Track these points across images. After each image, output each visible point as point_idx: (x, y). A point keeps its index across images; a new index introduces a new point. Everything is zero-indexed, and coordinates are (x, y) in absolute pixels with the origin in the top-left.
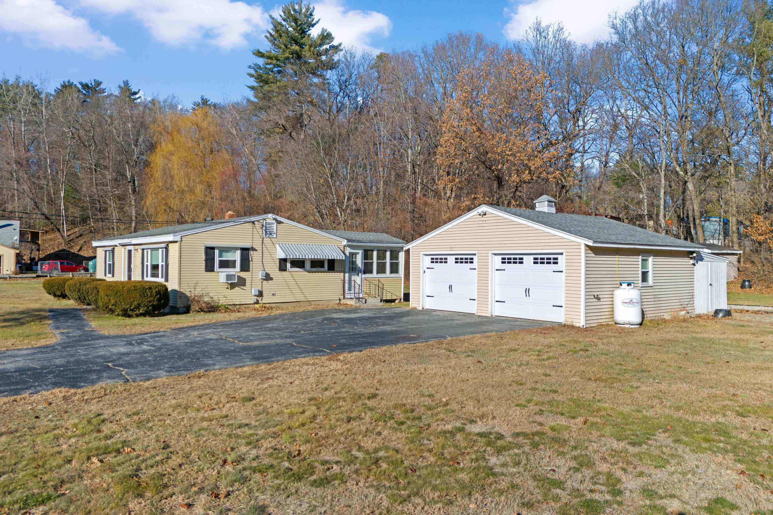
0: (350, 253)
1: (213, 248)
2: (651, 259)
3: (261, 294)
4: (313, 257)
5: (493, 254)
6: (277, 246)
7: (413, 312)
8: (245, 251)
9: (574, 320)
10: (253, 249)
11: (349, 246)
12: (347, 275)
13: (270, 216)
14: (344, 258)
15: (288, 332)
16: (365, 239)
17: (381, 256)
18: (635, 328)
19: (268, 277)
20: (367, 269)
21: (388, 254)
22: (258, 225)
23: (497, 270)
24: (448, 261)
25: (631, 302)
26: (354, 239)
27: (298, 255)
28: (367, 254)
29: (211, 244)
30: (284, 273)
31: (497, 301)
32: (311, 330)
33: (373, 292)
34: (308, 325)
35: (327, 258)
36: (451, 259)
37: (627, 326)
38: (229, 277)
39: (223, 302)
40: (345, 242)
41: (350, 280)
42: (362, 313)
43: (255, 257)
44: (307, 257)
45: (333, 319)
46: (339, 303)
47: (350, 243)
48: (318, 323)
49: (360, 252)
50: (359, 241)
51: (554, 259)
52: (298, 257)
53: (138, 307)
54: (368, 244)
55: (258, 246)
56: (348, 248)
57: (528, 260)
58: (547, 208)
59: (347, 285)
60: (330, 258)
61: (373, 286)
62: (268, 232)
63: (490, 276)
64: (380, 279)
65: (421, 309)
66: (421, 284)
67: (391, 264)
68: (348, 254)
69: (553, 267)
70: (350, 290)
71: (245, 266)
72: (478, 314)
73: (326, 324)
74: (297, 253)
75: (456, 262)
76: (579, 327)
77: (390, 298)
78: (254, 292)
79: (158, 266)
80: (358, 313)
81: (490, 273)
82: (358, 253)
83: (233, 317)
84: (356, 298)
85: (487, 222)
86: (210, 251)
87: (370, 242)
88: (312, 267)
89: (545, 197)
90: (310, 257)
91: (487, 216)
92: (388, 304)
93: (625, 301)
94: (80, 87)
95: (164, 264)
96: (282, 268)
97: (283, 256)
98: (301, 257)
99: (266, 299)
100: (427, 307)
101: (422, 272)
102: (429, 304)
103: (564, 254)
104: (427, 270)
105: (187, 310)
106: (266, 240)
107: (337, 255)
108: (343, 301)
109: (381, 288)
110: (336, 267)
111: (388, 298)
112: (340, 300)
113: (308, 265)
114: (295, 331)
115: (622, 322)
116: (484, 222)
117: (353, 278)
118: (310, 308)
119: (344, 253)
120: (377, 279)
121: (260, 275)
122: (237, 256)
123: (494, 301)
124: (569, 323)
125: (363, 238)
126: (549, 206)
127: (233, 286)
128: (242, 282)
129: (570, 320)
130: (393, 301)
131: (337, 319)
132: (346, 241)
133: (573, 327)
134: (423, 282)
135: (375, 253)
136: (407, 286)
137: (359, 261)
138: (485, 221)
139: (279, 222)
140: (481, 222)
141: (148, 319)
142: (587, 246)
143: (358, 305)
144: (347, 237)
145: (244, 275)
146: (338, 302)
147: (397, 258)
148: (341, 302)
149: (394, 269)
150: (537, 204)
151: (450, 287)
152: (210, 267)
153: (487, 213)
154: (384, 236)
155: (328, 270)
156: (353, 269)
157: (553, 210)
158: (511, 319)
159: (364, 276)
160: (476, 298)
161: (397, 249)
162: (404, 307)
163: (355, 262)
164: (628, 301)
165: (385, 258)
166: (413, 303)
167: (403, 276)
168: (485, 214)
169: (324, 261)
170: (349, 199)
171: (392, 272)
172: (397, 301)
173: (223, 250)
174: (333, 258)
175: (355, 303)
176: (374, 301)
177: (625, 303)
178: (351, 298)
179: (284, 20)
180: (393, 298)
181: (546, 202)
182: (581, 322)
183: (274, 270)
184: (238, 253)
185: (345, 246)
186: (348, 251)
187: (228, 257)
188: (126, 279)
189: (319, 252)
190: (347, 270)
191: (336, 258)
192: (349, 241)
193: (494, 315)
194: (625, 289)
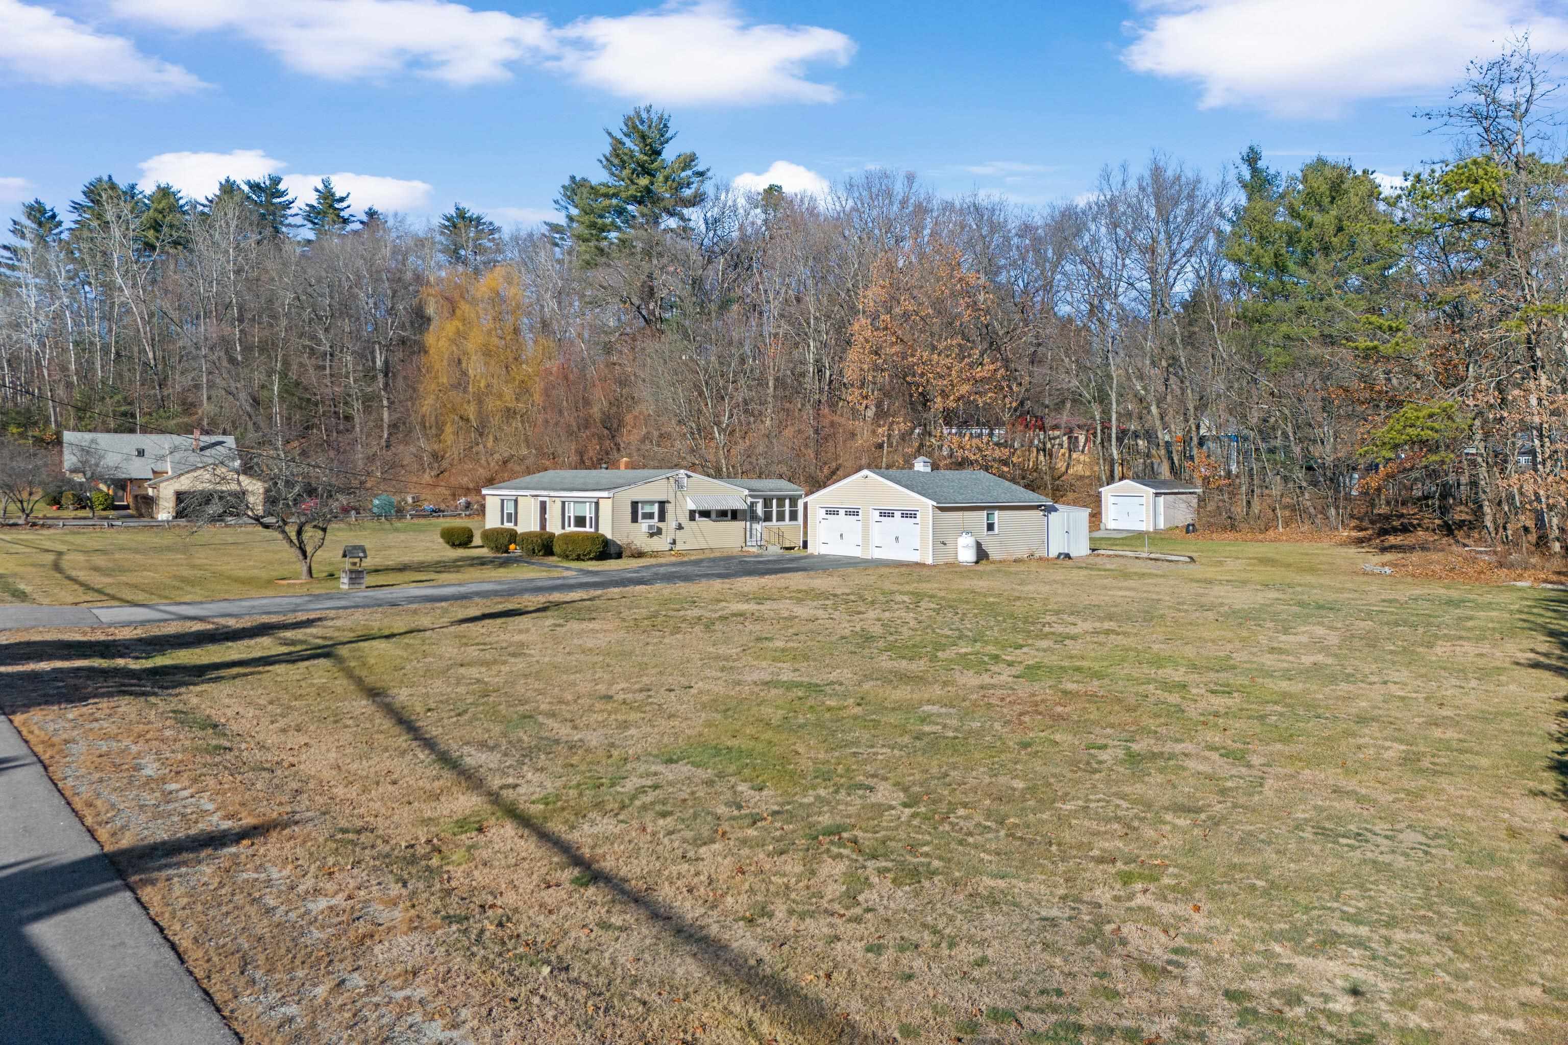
0: (751, 502)
1: (637, 503)
2: (996, 513)
3: (674, 542)
4: (719, 508)
5: (873, 509)
6: (688, 499)
7: (812, 556)
8: (662, 504)
9: (924, 560)
10: (668, 502)
11: (750, 496)
12: (748, 524)
13: (682, 471)
14: (746, 508)
16: (765, 488)
17: (781, 503)
18: (971, 565)
19: (680, 527)
20: (768, 517)
21: (787, 502)
22: (671, 479)
23: (876, 522)
24: (839, 513)
26: (754, 488)
27: (706, 507)
28: (767, 503)
29: (636, 499)
30: (692, 523)
31: (875, 547)
33: (772, 541)
35: (731, 508)
36: (842, 512)
37: (965, 564)
38: (650, 527)
39: (646, 549)
40: (746, 492)
41: (751, 529)
43: (669, 508)
44: (713, 508)
46: (741, 551)
47: (751, 493)
49: (761, 501)
50: (760, 491)
51: (914, 515)
52: (705, 509)
53: (589, 553)
54: (768, 493)
55: (672, 499)
56: (749, 498)
57: (898, 514)
58: (922, 468)
59: (748, 534)
60: (733, 508)
61: (773, 534)
62: (679, 485)
63: (871, 527)
64: (779, 527)
65: (818, 554)
66: (817, 533)
67: (791, 512)
68: (749, 503)
69: (913, 520)
70: (751, 537)
71: (662, 518)
72: (862, 557)
74: (705, 505)
75: (846, 515)
76: (928, 565)
77: (790, 546)
78: (669, 540)
79: (584, 518)
81: (871, 524)
82: (759, 502)
83: (653, 561)
84: (758, 546)
85: (868, 483)
86: (635, 505)
87: (770, 490)
88: (717, 517)
89: (921, 458)
90: (716, 508)
91: (868, 478)
92: (788, 551)
93: (964, 545)
94: (246, 188)
95: (593, 515)
96: (692, 518)
97: (693, 507)
98: (708, 509)
99: (679, 546)
100: (822, 552)
101: (818, 522)
102: (823, 550)
103: (920, 511)
104: (822, 521)
105: (619, 556)
106: (679, 493)
107: (739, 505)
108: (745, 549)
109: (780, 535)
110: (738, 517)
111: (787, 546)
112: (741, 547)
113: (713, 515)
115: (963, 561)
116: (866, 483)
117: (754, 526)
118: (712, 556)
119: (745, 502)
120: (777, 527)
121: (674, 525)
122: (655, 509)
124: (920, 562)
125: (763, 487)
126: (924, 466)
127: (652, 535)
128: (659, 532)
129: (921, 560)
130: (792, 548)
132: (748, 491)
133: (923, 565)
134: (819, 531)
135: (774, 501)
136: (805, 533)
137: (760, 510)
139: (689, 477)
140: (864, 483)
141: (594, 563)
142: (934, 506)
143: (759, 551)
144: (748, 487)
145: (661, 525)
146: (739, 549)
147: (796, 506)
148: (743, 550)
149: (794, 516)
150: (915, 465)
151: (841, 536)
152: (635, 519)
153: (868, 476)
154: (783, 483)
155: (732, 519)
156: (754, 518)
157: (929, 469)
159: (764, 524)
160: (860, 544)
161: (796, 499)
162: (803, 553)
163: (756, 510)
165: (784, 506)
166: (811, 549)
167: (801, 523)
169: (728, 511)
171: (791, 520)
172: (796, 548)
173: (645, 503)
174: (736, 508)
175: (757, 550)
176: (774, 549)
177: (964, 547)
178: (753, 546)
179: (625, 135)
180: (792, 546)
181: (923, 463)
182: (929, 561)
183: (685, 521)
184: (656, 505)
185: (746, 496)
186: (749, 500)
187: (648, 509)
188: (538, 529)
189: (724, 503)
190: (748, 519)
191: (738, 508)
192: (750, 490)
193: (873, 558)
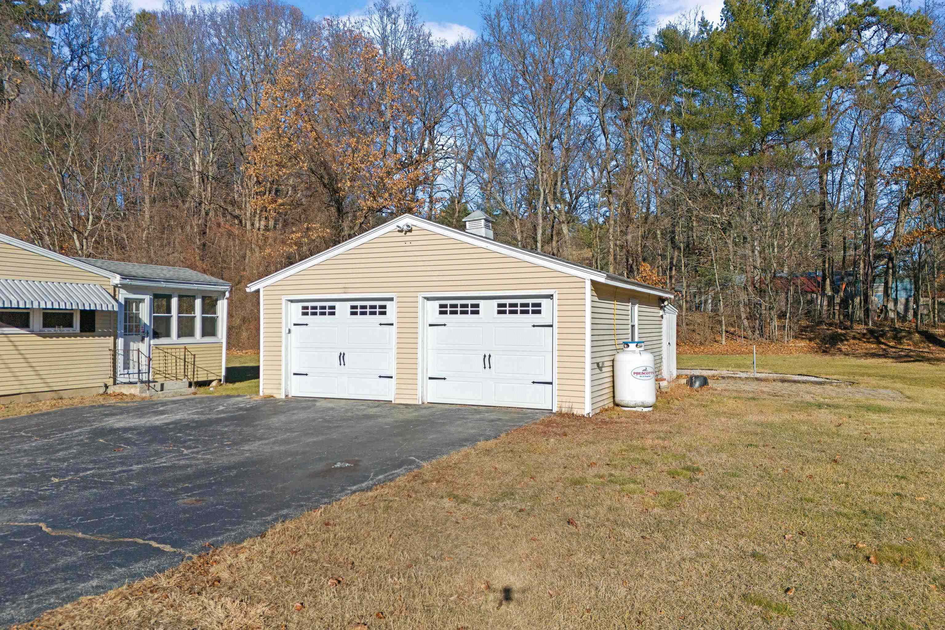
0: (126, 300)
2: (636, 307)
4: (49, 306)
5: (425, 298)
9: (575, 405)
11: (124, 287)
12: (120, 341)
14: (116, 309)
15: (12, 483)
16: (155, 276)
17: (186, 307)
18: (649, 411)
20: (160, 329)
21: (198, 303)
23: (430, 325)
24: (337, 311)
25: (645, 372)
26: (134, 274)
27: (15, 302)
28: (160, 302)
31: (430, 378)
32: (78, 471)
33: (172, 370)
34: (61, 454)
35: (81, 308)
36: (343, 308)
37: (639, 409)
40: (117, 280)
41: (127, 350)
42: (171, 412)
44: (36, 305)
45: (113, 431)
46: (105, 393)
47: (127, 281)
48: (81, 444)
49: (147, 298)
50: (145, 279)
51: (534, 305)
52: (15, 305)
54: (163, 285)
56: (122, 291)
57: (488, 308)
58: (484, 229)
59: (120, 359)
60: (87, 308)
61: (171, 360)
63: (420, 336)
64: (187, 346)
65: (283, 397)
66: (283, 353)
67: (204, 320)
68: (122, 301)
69: (531, 318)
70: (126, 366)
72: (398, 402)
73: (104, 448)
74: (12, 298)
75: (353, 313)
76: (584, 416)
77: (205, 379)
80: (162, 413)
81: (420, 330)
82: (142, 300)
84: (142, 382)
85: (413, 243)
87: (167, 281)
88: (46, 325)
89: (479, 214)
90: (43, 306)
91: (413, 233)
92: (202, 389)
93: (636, 371)
98: (22, 305)
100: (294, 392)
101: (284, 331)
102: (298, 388)
103: (556, 297)
104: (293, 328)
107: (102, 303)
108: (117, 389)
110: (97, 326)
111: (200, 380)
112: (106, 387)
113: (36, 321)
114: (33, 479)
115: (632, 404)
116: (408, 244)
117: (133, 346)
119: (114, 297)
120: (183, 346)
123: (426, 379)
124: (564, 410)
125: (151, 274)
126: (487, 227)
129: (567, 405)
130: (207, 383)
131: (126, 430)
132: (118, 277)
133: (571, 416)
134: (287, 349)
135: (175, 301)
137: (144, 314)
138: (411, 241)
140: (403, 244)
142: (593, 283)
143: (147, 394)
144: (119, 271)
146: (102, 390)
147: (214, 311)
148: (110, 391)
149: (209, 328)
150: (467, 223)
151: (342, 356)
153: (414, 228)
154: (188, 273)
155: (81, 331)
156: (133, 330)
158: (458, 407)
159: (152, 342)
160: (393, 373)
161: (214, 296)
163: (137, 316)
164: (640, 370)
165: (192, 309)
166: (268, 386)
167: (224, 341)
168: (410, 231)
169: (71, 315)
170: (98, 218)
171: (204, 334)
172: (214, 384)
174: (93, 308)
175: (141, 392)
176: (177, 386)
177: (638, 373)
178: (131, 383)
180: (210, 379)
181: (483, 221)
182: (585, 408)
185: (115, 286)
186: (123, 295)
189: (63, 297)
190: (121, 331)
191: (99, 308)
192: (124, 276)
193: (426, 402)
194: (634, 352)
